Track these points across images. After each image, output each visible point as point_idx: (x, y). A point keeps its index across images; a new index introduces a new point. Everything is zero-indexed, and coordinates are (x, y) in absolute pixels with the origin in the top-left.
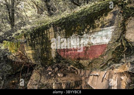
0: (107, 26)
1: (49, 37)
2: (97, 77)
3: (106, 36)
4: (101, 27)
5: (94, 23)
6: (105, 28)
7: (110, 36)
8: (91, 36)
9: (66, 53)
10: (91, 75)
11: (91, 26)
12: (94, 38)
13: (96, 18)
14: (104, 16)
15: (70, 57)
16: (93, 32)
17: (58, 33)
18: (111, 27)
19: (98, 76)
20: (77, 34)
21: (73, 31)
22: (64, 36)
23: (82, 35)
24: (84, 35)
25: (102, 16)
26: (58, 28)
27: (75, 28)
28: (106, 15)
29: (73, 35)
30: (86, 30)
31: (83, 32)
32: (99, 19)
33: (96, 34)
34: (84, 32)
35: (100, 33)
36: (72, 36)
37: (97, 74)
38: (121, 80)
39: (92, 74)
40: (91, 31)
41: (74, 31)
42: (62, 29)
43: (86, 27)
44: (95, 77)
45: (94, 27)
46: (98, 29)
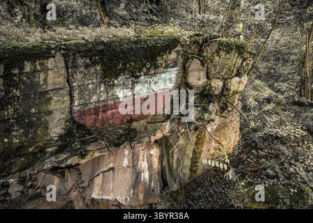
0: (171, 67)
1: (42, 82)
2: (111, 171)
3: (170, 80)
4: (165, 68)
5: (156, 61)
6: (169, 70)
7: (174, 80)
8: (152, 80)
9: (100, 117)
10: (98, 175)
11: (152, 65)
12: (156, 83)
13: (159, 54)
14: (167, 54)
15: (111, 122)
16: (155, 73)
17: (81, 72)
18: (175, 69)
19: (112, 169)
20: (128, 76)
21: (121, 69)
22: (99, 80)
23: (138, 77)
24: (142, 78)
25: (166, 52)
26: (80, 61)
27: (125, 65)
28: (170, 53)
29: (120, 78)
30: (145, 70)
31: (139, 72)
32: (162, 56)
33: (158, 76)
34: (142, 73)
35: (163, 76)
36: (119, 80)
37: (111, 165)
38: (151, 155)
39: (99, 172)
40: (153, 72)
41: (123, 70)
42: (94, 63)
43: (144, 65)
44: (107, 174)
45: (156, 67)
46: (161, 69)
